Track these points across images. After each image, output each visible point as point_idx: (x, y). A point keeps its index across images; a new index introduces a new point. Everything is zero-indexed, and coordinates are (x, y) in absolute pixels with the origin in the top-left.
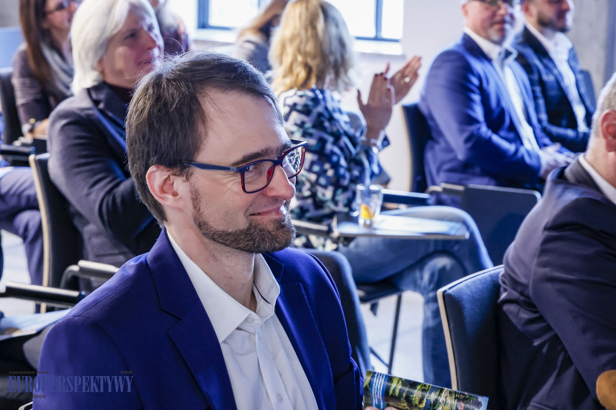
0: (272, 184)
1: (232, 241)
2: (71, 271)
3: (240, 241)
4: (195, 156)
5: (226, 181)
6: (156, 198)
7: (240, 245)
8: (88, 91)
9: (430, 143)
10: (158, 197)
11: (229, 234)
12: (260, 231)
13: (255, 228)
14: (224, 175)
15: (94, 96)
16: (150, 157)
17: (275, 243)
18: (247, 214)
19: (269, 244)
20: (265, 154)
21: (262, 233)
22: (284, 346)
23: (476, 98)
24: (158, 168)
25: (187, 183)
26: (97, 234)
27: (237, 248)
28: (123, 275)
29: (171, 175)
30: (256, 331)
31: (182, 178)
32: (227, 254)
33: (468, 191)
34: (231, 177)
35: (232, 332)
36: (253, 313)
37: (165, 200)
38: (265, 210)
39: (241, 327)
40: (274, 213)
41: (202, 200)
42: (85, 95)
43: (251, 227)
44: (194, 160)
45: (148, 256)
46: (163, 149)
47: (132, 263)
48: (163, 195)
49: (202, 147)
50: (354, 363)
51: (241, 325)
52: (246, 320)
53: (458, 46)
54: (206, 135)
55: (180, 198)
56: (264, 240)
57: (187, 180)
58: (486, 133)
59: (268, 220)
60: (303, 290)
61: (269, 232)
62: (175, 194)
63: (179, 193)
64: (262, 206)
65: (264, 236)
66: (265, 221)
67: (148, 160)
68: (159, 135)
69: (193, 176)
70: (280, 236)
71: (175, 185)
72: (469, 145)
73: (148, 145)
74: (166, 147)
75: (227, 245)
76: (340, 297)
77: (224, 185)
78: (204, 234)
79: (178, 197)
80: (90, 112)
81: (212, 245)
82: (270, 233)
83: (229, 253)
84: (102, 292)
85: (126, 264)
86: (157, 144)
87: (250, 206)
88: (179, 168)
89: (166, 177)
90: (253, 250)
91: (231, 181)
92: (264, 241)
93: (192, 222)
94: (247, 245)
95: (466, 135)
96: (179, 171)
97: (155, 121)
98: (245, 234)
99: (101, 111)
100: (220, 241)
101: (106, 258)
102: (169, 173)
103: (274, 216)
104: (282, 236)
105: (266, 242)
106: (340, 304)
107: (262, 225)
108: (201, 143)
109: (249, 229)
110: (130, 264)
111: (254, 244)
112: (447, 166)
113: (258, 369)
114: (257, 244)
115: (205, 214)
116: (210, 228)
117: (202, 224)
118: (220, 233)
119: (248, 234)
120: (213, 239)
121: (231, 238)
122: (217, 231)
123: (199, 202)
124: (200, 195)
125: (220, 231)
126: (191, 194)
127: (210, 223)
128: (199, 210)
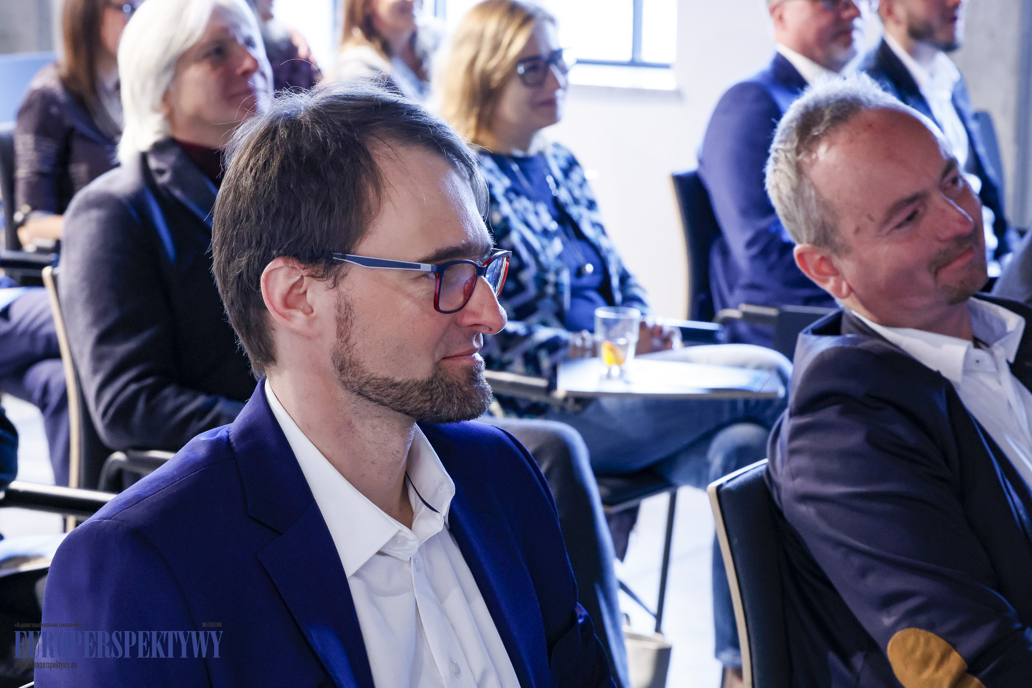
0: (470, 304)
1: (397, 399)
4: (356, 243)
6: (274, 314)
7: (406, 407)
8: (144, 156)
10: (277, 314)
11: (395, 385)
12: (447, 387)
13: (441, 381)
16: (274, 244)
18: (436, 356)
20: (466, 253)
21: (450, 388)
24: (286, 262)
25: (334, 293)
29: (307, 276)
30: (410, 558)
31: (326, 282)
32: (375, 422)
35: (368, 559)
36: (405, 529)
37: (289, 320)
39: (386, 551)
41: (356, 323)
44: (352, 250)
45: (231, 428)
47: (205, 439)
48: (287, 311)
49: (370, 228)
51: (384, 547)
52: (394, 539)
53: (764, 75)
55: (316, 317)
56: (450, 400)
57: (335, 286)
62: (308, 311)
63: (315, 309)
64: (457, 343)
65: (452, 394)
67: (269, 249)
68: (298, 205)
69: (347, 278)
70: (474, 395)
71: (309, 295)
74: (309, 224)
75: (383, 405)
78: (345, 383)
79: (312, 316)
83: (378, 419)
85: (192, 442)
86: (293, 219)
88: (322, 265)
89: (296, 279)
92: (450, 403)
93: (327, 361)
96: (323, 269)
97: (292, 181)
98: (422, 388)
100: (374, 396)
102: (303, 273)
107: (451, 376)
108: (370, 221)
109: (430, 382)
110: (200, 440)
111: (432, 408)
113: (417, 619)
115: (357, 347)
116: (363, 372)
117: (347, 365)
118: (379, 381)
119: (427, 389)
120: (360, 393)
121: (395, 392)
122: (374, 379)
123: (349, 327)
124: (353, 314)
125: (380, 379)
126: (336, 311)
127: (364, 364)
128: (346, 341)
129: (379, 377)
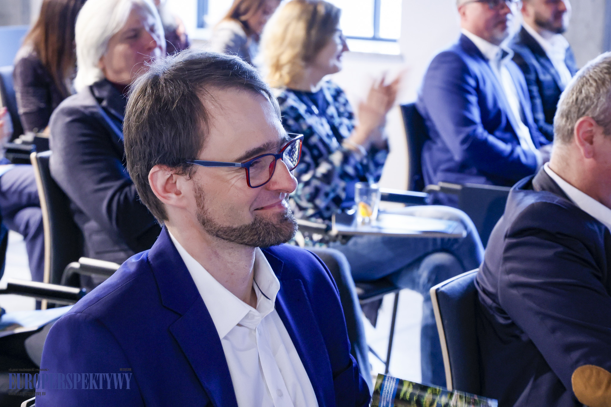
0: (274, 178)
1: (237, 237)
2: (72, 268)
3: (245, 237)
4: (198, 154)
5: (229, 177)
6: (159, 197)
7: (245, 240)
8: (91, 88)
9: (428, 143)
10: (161, 197)
11: (234, 230)
12: (265, 226)
13: (260, 223)
14: (227, 171)
15: (97, 93)
16: (152, 157)
17: (280, 236)
18: (252, 209)
19: (274, 238)
20: (267, 149)
21: (267, 226)
22: (284, 342)
23: (473, 99)
24: (160, 168)
25: (190, 182)
26: (98, 232)
27: (242, 244)
28: (125, 271)
29: (174, 174)
30: (256, 327)
31: (185, 177)
32: (230, 251)
33: (466, 191)
34: (234, 172)
35: (233, 328)
36: (253, 309)
37: (168, 200)
38: (269, 203)
39: (241, 323)
40: (277, 207)
41: (206, 198)
42: (88, 93)
43: (255, 222)
44: (197, 158)
45: (149, 253)
46: (166, 148)
47: (133, 260)
48: (166, 194)
49: (205, 145)
50: (353, 359)
51: (241, 321)
52: (247, 316)
54: (209, 132)
55: (183, 197)
56: (268, 233)
57: (190, 178)
58: (482, 134)
59: (272, 214)
60: (303, 287)
61: (273, 225)
62: (178, 193)
63: (182, 192)
64: (267, 200)
65: (269, 230)
66: (269, 214)
67: (150, 160)
68: (161, 135)
69: (197, 174)
70: (284, 229)
71: (177, 184)
72: (465, 146)
73: (149, 145)
74: (169, 146)
75: (231, 241)
76: (339, 293)
77: (227, 181)
78: (208, 231)
79: (181, 196)
80: (95, 110)
81: (215, 242)
82: (274, 227)
83: (232, 249)
84: (104, 288)
85: (127, 261)
86: (160, 143)
87: (254, 201)
88: (181, 167)
89: (169, 176)
90: (258, 244)
91: (234, 177)
92: (269, 235)
93: (195, 220)
94: (252, 240)
95: (462, 136)
96: (182, 169)
97: (156, 121)
98: (250, 228)
99: (104, 109)
100: (225, 237)
101: (107, 255)
102: (171, 173)
103: (277, 210)
104: (286, 229)
105: (271, 236)
106: (340, 301)
107: (266, 219)
108: (204, 140)
109: (254, 224)
110: (132, 261)
111: (259, 238)
112: (443, 167)
113: (259, 364)
114: (262, 238)
115: (209, 211)
116: (215, 224)
117: (206, 221)
118: (225, 229)
119: (253, 228)
120: (217, 236)
121: (236, 233)
122: (222, 228)
123: (203, 200)
124: (203, 193)
125: (225, 228)
126: (194, 193)
127: (214, 220)
128: (203, 208)
129: (225, 226)
